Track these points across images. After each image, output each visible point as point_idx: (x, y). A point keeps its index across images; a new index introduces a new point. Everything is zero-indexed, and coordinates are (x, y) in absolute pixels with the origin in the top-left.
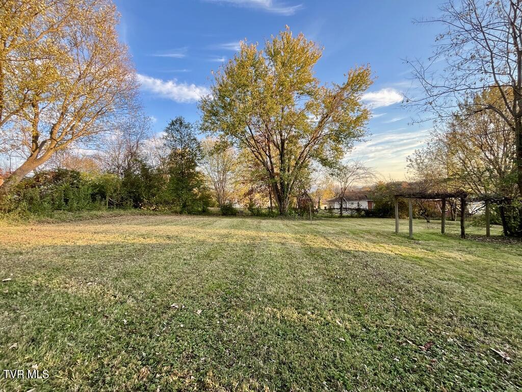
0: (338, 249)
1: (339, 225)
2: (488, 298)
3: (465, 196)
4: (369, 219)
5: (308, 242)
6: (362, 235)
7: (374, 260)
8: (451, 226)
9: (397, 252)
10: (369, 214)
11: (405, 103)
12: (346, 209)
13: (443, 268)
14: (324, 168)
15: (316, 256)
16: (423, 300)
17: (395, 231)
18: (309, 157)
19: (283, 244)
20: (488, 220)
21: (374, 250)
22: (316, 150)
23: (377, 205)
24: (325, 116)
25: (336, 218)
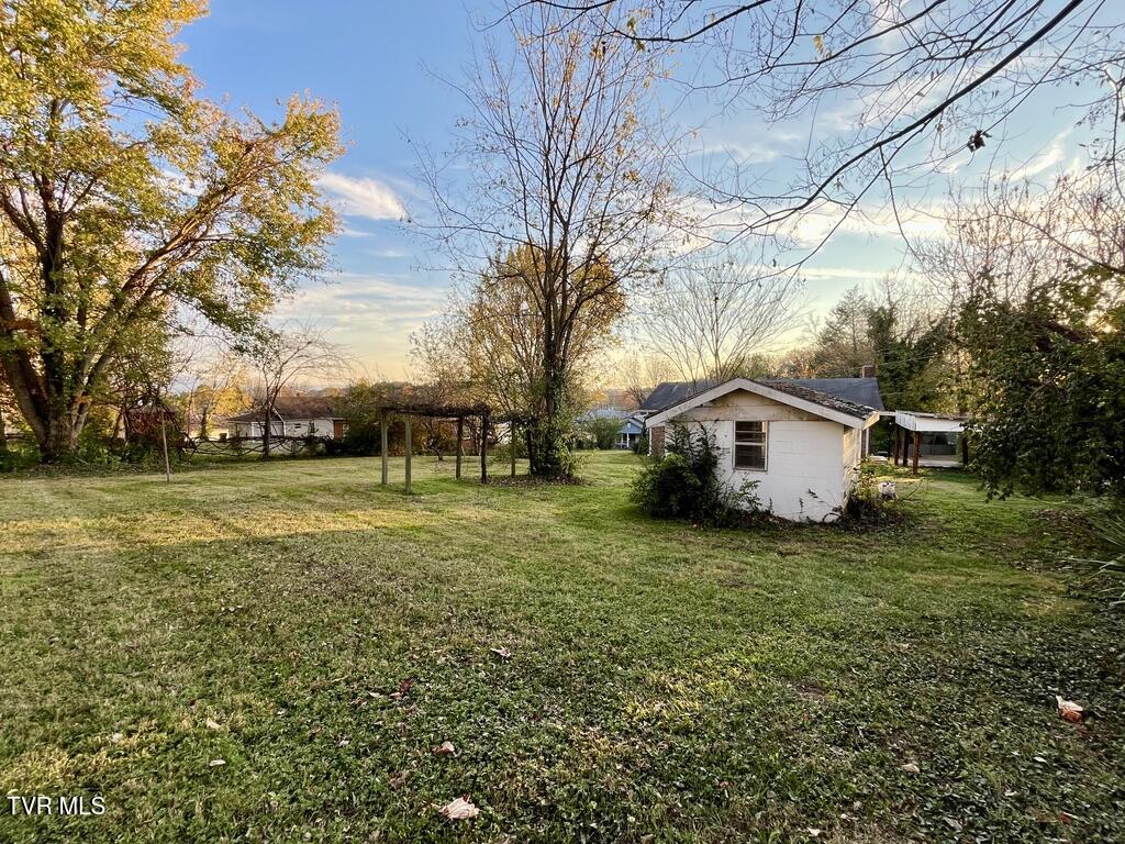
0: (242, 537)
1: (253, 479)
2: (500, 573)
3: (488, 412)
4: (334, 461)
5: (145, 535)
6: (311, 497)
7: (329, 548)
8: (470, 465)
9: (378, 524)
10: (334, 449)
11: (405, 223)
12: (282, 439)
13: (451, 539)
14: (214, 329)
15: (167, 570)
16: (411, 605)
17: (380, 481)
18: (166, 292)
19: (38, 555)
20: (515, 452)
21: (332, 527)
22: (191, 276)
23: (351, 428)
24: (221, 187)
25: (252, 461)
